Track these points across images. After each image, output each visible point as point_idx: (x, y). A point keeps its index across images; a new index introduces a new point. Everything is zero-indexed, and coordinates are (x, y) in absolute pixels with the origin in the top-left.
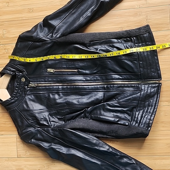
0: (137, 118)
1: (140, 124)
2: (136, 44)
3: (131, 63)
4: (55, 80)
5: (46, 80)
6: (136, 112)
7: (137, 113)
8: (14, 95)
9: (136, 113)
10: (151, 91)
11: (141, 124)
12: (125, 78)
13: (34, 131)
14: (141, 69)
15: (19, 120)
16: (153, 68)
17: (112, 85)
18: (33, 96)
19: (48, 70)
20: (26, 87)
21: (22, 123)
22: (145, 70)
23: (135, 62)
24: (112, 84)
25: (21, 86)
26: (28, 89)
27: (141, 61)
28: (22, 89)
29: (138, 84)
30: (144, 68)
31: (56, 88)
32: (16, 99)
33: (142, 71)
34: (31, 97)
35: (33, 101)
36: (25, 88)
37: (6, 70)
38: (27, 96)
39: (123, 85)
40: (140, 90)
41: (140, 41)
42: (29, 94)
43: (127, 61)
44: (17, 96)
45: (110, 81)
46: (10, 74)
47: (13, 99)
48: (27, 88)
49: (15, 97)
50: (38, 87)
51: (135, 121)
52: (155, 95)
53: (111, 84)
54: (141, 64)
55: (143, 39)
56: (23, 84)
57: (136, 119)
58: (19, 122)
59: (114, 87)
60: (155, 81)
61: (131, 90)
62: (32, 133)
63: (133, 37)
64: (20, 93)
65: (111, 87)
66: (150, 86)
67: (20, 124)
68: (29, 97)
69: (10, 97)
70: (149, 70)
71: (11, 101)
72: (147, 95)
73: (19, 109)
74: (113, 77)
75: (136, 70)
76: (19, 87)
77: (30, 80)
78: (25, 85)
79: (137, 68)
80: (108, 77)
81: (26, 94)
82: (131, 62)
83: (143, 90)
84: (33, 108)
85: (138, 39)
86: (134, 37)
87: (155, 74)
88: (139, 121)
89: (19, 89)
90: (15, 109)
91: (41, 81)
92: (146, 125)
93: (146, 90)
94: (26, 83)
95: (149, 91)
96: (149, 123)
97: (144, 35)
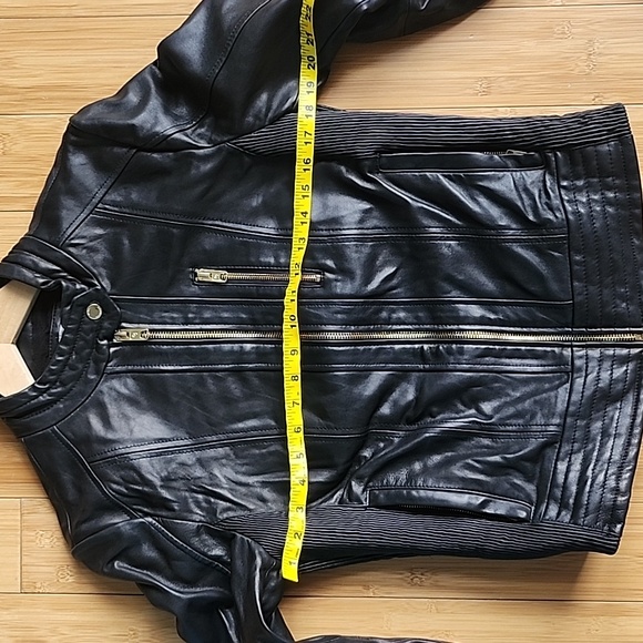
0: (565, 486)
1: (578, 512)
2: (565, 179)
3: (537, 259)
4: (226, 315)
5: (190, 315)
6: (557, 460)
7: (562, 467)
8: (52, 372)
9: (555, 468)
10: (615, 376)
11: (583, 511)
12: (508, 317)
13: (128, 527)
14: (576, 284)
15: (67, 477)
16: (624, 284)
17: (454, 346)
18: (130, 382)
19: (200, 272)
20: (105, 342)
21: (80, 491)
22: (591, 288)
23: (556, 254)
24: (456, 343)
25: (83, 339)
26: (112, 350)
27: (578, 252)
28: (87, 351)
29: (558, 346)
30: (587, 280)
31: (232, 352)
32: (59, 389)
33: (579, 294)
34: (125, 385)
35: (132, 401)
36: (99, 347)
37: (17, 267)
38: (106, 381)
39: (497, 347)
40: (567, 373)
41: (580, 169)
42: (118, 372)
43: (522, 247)
44: (63, 377)
45: (449, 327)
46: (33, 282)
47: (48, 389)
48: (109, 346)
49: (53, 384)
50: (155, 343)
51: (556, 501)
52: (628, 392)
53: (453, 342)
54: (578, 263)
55: (595, 163)
56: (92, 330)
57: (558, 493)
58: (69, 486)
59: (461, 351)
60: (628, 337)
61: (529, 369)
62: (118, 534)
63: (554, 150)
64: (77, 368)
65: (449, 351)
66: (609, 356)
67: (71, 494)
68: (116, 384)
69: (31, 381)
70: (606, 292)
71: (37, 397)
72: (595, 391)
73: (69, 434)
74: (462, 314)
75: (554, 286)
76: (74, 341)
77: (124, 316)
78: (101, 336)
79: (560, 280)
80: (442, 311)
81: (100, 373)
82: (539, 252)
83: (580, 370)
84: (131, 431)
85: (572, 162)
86: (559, 149)
87: (631, 308)
88: (571, 501)
89: (72, 349)
90: (54, 431)
91: (169, 321)
92: (603, 517)
93: (592, 372)
94: (106, 324)
95: (605, 375)
96: (615, 507)
97: (599, 148)
